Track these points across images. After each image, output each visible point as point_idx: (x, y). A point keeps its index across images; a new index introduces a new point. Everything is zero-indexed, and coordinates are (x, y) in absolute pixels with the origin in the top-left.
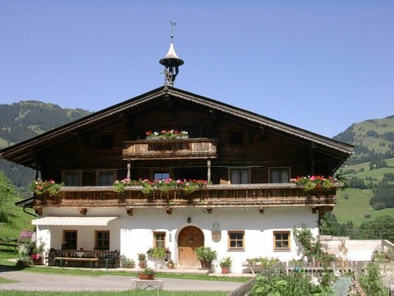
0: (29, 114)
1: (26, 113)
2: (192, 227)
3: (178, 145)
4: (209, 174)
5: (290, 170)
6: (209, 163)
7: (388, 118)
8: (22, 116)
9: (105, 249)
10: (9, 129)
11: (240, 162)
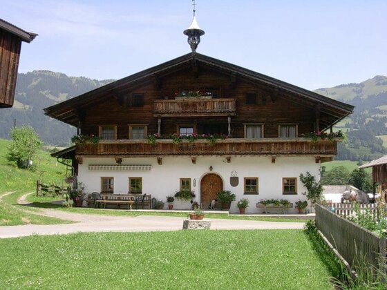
0: (41, 81)
1: (39, 80)
2: (213, 174)
3: (202, 104)
4: (229, 129)
5: (297, 126)
6: (229, 119)
7: (337, 87)
8: (35, 83)
9: (138, 193)
10: (25, 94)
11: (255, 120)
